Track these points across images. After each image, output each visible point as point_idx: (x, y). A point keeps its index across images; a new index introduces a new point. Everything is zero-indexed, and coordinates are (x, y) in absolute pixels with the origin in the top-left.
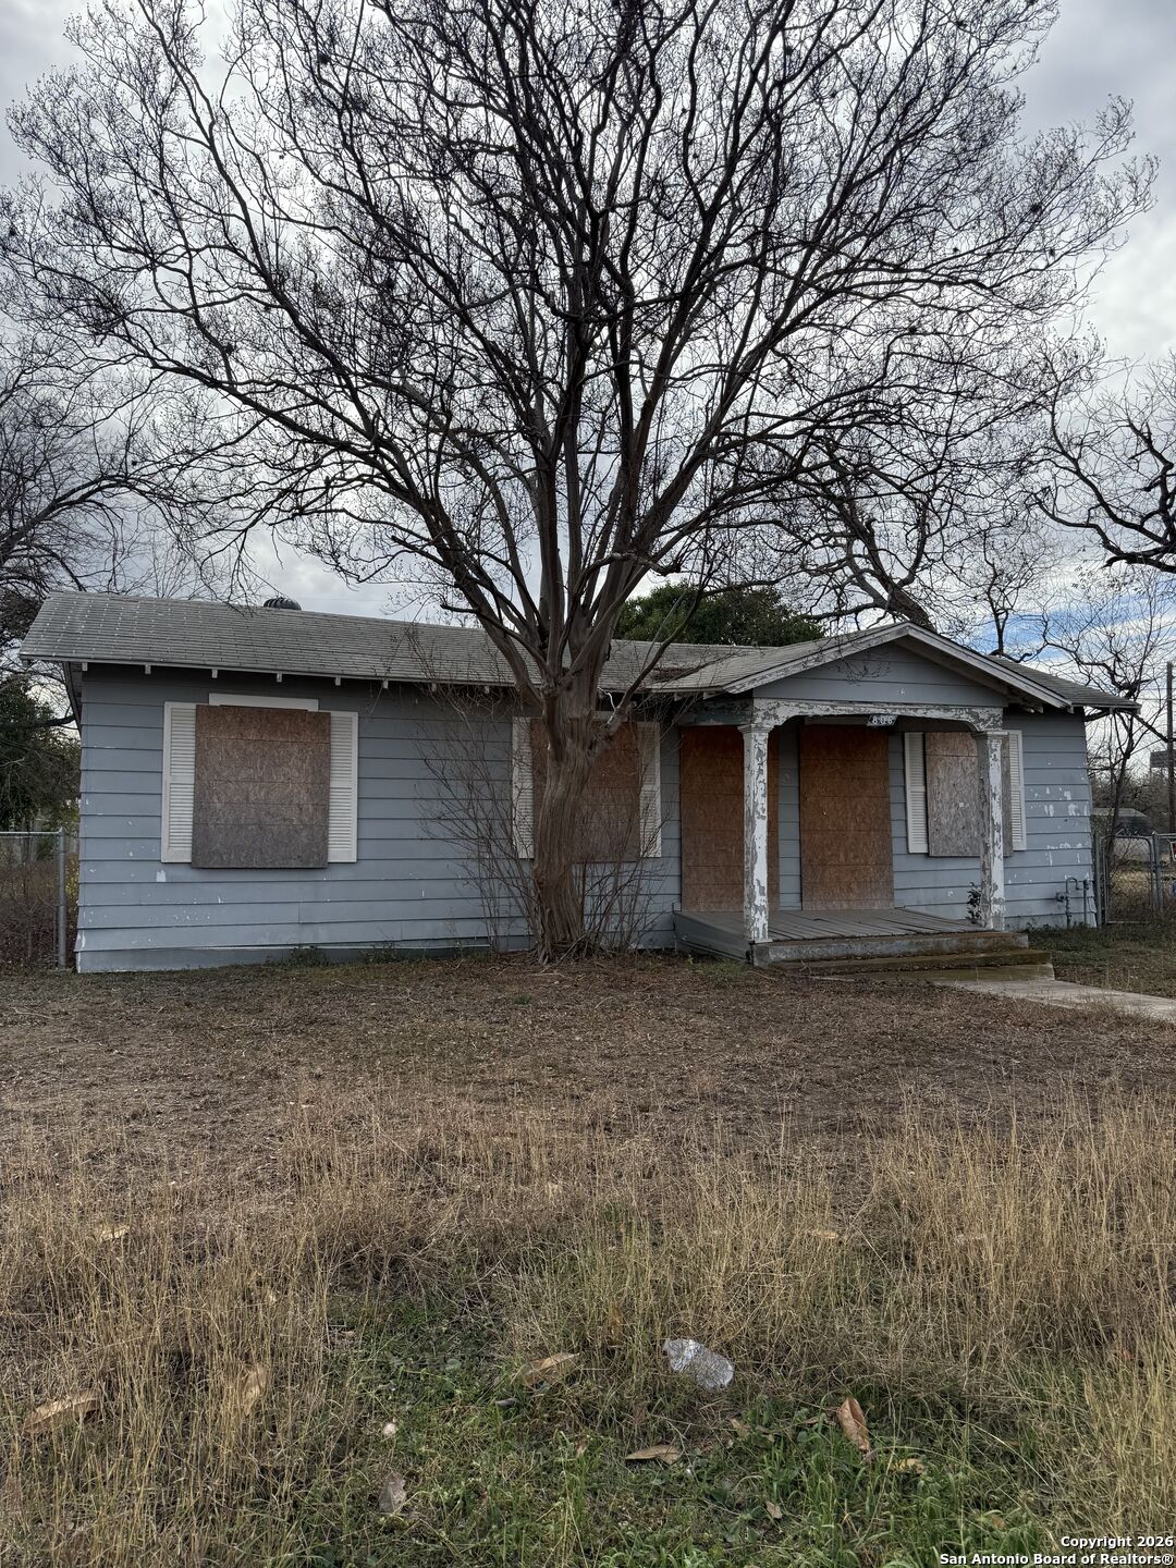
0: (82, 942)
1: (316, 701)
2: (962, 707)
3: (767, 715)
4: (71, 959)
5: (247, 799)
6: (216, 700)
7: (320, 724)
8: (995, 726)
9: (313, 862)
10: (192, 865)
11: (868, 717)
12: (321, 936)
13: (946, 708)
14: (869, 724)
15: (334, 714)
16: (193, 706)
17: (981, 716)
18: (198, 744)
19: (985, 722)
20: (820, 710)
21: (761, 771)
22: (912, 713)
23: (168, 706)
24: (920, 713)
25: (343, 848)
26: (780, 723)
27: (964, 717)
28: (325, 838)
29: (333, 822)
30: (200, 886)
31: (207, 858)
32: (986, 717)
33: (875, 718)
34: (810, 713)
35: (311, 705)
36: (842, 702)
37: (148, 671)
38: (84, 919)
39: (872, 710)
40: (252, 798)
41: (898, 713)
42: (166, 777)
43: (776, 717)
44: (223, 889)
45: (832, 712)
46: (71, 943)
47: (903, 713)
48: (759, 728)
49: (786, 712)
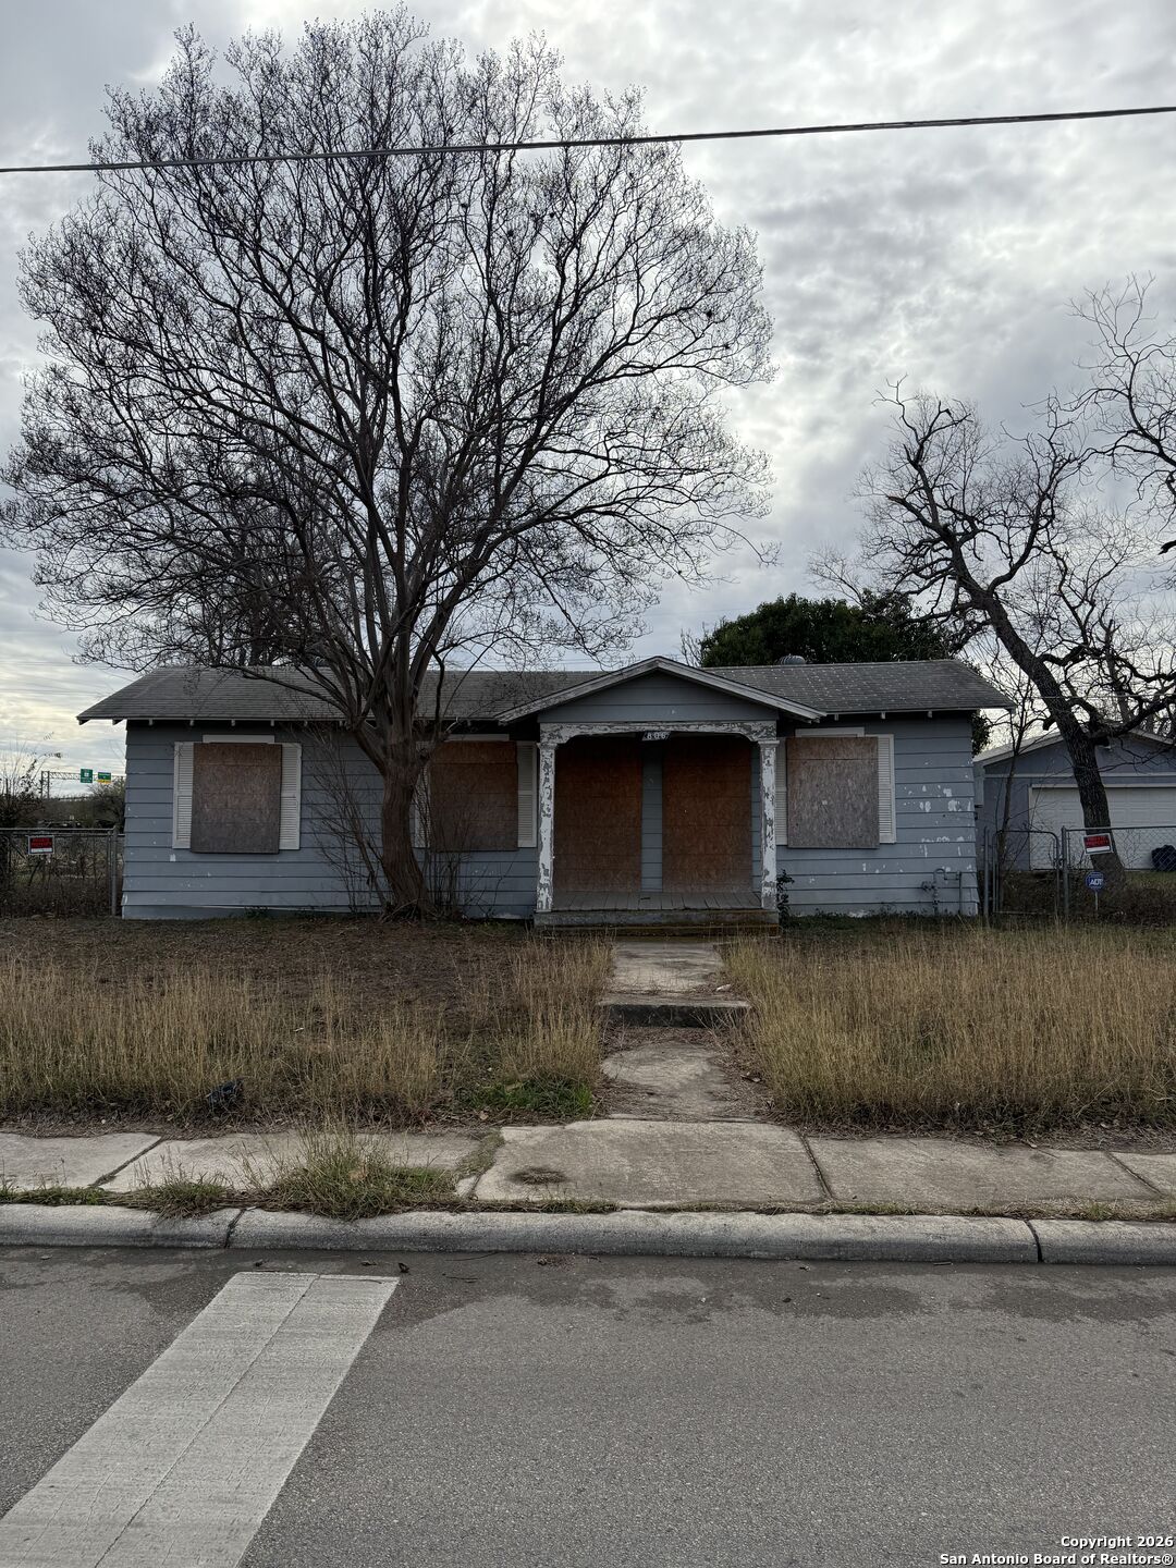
0: (126, 900)
1: (273, 737)
2: (734, 722)
3: (552, 736)
4: (119, 907)
5: (226, 805)
6: (208, 739)
7: (276, 753)
8: (768, 736)
9: (270, 849)
10: (192, 850)
11: (642, 734)
12: (273, 901)
13: (718, 723)
14: (644, 739)
15: (284, 744)
16: (192, 744)
17: (753, 729)
18: (195, 770)
19: (757, 733)
20: (599, 730)
21: (547, 780)
22: (685, 729)
23: (178, 745)
24: (692, 729)
25: (290, 838)
26: (564, 741)
27: (736, 730)
28: (278, 833)
29: (284, 820)
30: (199, 865)
31: (202, 846)
32: (759, 729)
33: (649, 735)
34: (590, 732)
35: (269, 740)
36: (619, 723)
37: (151, 723)
38: (127, 885)
39: (647, 728)
40: (229, 805)
41: (671, 729)
42: (176, 793)
43: (560, 737)
44: (213, 868)
45: (609, 731)
46: (119, 899)
47: (676, 729)
48: (545, 746)
49: (568, 733)
